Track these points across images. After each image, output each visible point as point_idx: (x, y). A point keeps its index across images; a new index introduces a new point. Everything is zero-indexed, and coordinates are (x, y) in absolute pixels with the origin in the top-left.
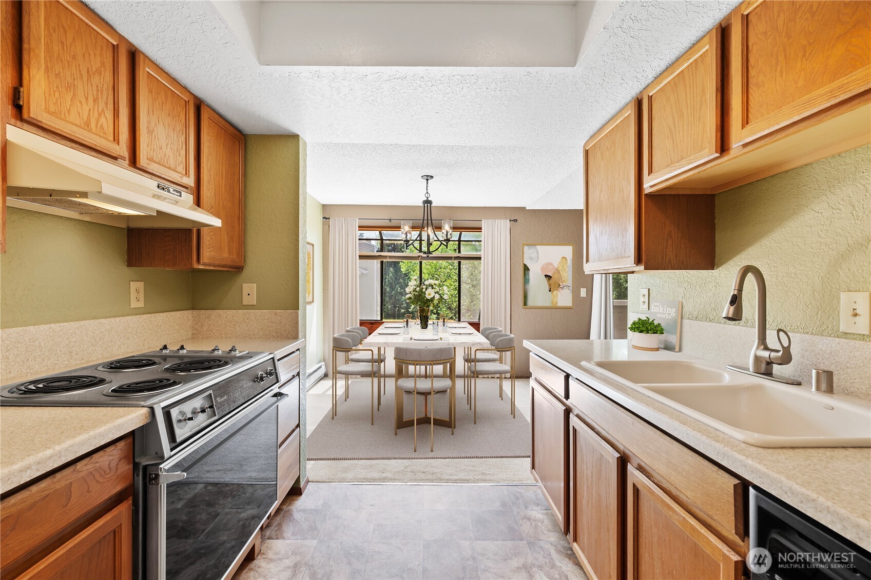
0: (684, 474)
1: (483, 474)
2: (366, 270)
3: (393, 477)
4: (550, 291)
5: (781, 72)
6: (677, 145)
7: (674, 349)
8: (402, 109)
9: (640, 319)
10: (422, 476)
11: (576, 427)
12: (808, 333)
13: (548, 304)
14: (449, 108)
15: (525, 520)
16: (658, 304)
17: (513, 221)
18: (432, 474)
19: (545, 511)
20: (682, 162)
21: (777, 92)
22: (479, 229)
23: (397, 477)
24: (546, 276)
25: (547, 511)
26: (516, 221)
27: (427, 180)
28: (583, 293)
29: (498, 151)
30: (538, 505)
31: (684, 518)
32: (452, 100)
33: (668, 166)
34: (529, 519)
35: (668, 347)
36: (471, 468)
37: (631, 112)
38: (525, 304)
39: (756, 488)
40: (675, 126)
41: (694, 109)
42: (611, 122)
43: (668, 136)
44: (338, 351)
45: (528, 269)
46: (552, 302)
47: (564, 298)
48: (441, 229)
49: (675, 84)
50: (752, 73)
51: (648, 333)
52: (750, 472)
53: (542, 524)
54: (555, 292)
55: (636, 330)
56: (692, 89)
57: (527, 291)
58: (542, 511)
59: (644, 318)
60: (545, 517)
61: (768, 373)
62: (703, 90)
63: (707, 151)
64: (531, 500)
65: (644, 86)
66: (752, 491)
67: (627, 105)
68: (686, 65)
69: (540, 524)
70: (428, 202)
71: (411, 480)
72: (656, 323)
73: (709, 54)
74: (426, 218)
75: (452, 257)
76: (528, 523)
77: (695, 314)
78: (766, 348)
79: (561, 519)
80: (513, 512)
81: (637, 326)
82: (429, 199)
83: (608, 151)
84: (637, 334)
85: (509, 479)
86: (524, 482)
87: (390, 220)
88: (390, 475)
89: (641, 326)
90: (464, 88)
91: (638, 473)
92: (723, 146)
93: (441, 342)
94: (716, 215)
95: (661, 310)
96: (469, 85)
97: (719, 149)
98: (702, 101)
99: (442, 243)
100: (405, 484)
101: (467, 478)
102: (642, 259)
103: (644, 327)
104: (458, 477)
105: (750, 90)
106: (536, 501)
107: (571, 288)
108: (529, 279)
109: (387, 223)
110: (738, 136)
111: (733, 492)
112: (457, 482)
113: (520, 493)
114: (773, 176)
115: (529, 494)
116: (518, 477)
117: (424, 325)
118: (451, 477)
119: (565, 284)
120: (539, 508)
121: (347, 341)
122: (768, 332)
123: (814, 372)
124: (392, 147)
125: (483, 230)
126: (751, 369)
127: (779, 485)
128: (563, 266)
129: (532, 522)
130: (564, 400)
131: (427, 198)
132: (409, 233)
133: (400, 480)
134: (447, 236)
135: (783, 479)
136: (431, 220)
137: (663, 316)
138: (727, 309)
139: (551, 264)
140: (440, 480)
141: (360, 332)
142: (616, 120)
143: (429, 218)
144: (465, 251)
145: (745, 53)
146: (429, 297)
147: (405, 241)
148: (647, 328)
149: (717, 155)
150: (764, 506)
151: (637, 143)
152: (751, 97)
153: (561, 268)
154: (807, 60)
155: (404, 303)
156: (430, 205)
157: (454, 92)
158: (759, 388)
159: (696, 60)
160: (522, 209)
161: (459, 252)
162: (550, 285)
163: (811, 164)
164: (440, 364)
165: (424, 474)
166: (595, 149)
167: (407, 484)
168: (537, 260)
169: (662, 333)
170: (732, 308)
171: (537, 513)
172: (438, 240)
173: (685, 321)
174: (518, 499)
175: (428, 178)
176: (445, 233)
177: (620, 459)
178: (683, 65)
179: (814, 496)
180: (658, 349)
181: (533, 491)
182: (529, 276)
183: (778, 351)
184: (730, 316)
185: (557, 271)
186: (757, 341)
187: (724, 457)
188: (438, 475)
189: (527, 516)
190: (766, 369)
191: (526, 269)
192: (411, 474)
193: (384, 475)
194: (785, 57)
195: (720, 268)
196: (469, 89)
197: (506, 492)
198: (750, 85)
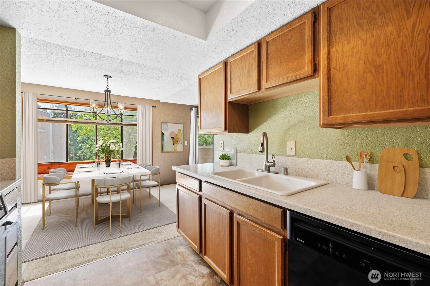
0: (261, 212)
1: (151, 239)
2: (43, 129)
3: (96, 257)
4: (173, 144)
5: (279, 65)
6: (242, 84)
7: (234, 165)
8: (110, 34)
9: (223, 154)
10: (116, 250)
11: (205, 204)
12: (278, 156)
13: (173, 150)
14: (139, 42)
15: (178, 254)
16: (229, 148)
17: (154, 107)
18: (122, 247)
19: (185, 247)
20: (244, 91)
21: (278, 72)
22: (136, 109)
23: (98, 256)
24: (172, 137)
25: (186, 247)
26: (155, 107)
27: (108, 78)
28: (186, 143)
29: (153, 70)
30: (181, 245)
31: (261, 229)
32: (143, 38)
33: (238, 92)
34: (179, 253)
35: (231, 165)
36: (144, 237)
37: (222, 66)
38: (162, 150)
39: (290, 210)
40: (241, 76)
41: (248, 71)
42: (213, 69)
43: (238, 80)
44: (47, 185)
45: (164, 134)
46: (174, 149)
47: (179, 147)
48: (118, 108)
49: (241, 60)
50: (269, 63)
51: (226, 160)
52: (288, 205)
53: (185, 253)
54: (176, 145)
55: (222, 159)
56: (248, 63)
57: (163, 145)
58: (184, 247)
59: (224, 154)
60: (186, 250)
61: (269, 171)
62: (252, 65)
63: (254, 88)
64: (178, 244)
65: (227, 57)
66: (288, 212)
67: (219, 63)
68: (245, 53)
69: (184, 254)
70: (108, 91)
71: (109, 255)
72: (228, 155)
73: (254, 52)
74: (107, 100)
75: (117, 124)
76: (179, 255)
77: (242, 150)
78: (268, 162)
79: (196, 247)
80: (171, 253)
81: (222, 157)
82: (109, 89)
83: (211, 81)
84: (222, 160)
85: (165, 237)
86: (172, 236)
87: (76, 99)
88: (93, 257)
89: (223, 157)
90: (152, 34)
91: (239, 216)
92: (259, 88)
93: (124, 173)
94: (249, 113)
95: (230, 151)
96: (155, 33)
97: (258, 88)
98: (251, 69)
99: (117, 116)
100: (105, 258)
101: (143, 243)
102: (227, 129)
103: (224, 157)
104: (137, 245)
105: (269, 69)
106: (180, 243)
107: (182, 143)
108: (164, 139)
109: (74, 100)
110: (265, 84)
111: (280, 214)
112: (137, 247)
113: (172, 242)
114: (268, 101)
115: (176, 241)
116: (169, 235)
117: (108, 165)
118: (133, 246)
119: (180, 141)
120: (183, 246)
121: (56, 179)
122: (268, 156)
123: (283, 168)
124: (88, 54)
125: (138, 110)
126: (264, 170)
127: (298, 207)
128: (179, 133)
129: (181, 254)
130: (198, 193)
131: (108, 89)
132: (96, 108)
133: (100, 258)
134: (121, 112)
135: (299, 205)
136: (110, 102)
137: (230, 153)
138: (260, 149)
139: (174, 132)
140: (127, 249)
141: (62, 172)
142: (215, 68)
143: (109, 101)
144: (125, 121)
145: (267, 55)
146: (112, 149)
147: (93, 113)
148: (226, 158)
149: (258, 90)
150: (293, 216)
151: (225, 80)
152: (269, 72)
153: (178, 134)
154: (287, 63)
155: (73, 150)
156: (110, 93)
157: (146, 34)
158: (268, 176)
159: (249, 53)
160: (158, 101)
161: (122, 121)
162: (173, 142)
163: (279, 98)
164: (125, 185)
165: (116, 249)
166: (204, 79)
167: (107, 258)
168: (167, 130)
169: (230, 159)
170: (262, 148)
171: (182, 249)
172: (116, 114)
173: (238, 154)
174: (172, 245)
175: (108, 77)
176: (120, 110)
177: (230, 213)
178: (244, 53)
179: (309, 208)
180: (229, 166)
181: (178, 240)
182: (164, 137)
183: (272, 163)
184: (261, 151)
185: (177, 135)
186: (265, 159)
187: (278, 202)
188: (125, 247)
189: (178, 252)
190: (268, 169)
191: (163, 134)
192: (108, 251)
193: (88, 258)
194: (280, 60)
195: (251, 133)
196: (154, 36)
197: (165, 244)
198: (269, 67)
